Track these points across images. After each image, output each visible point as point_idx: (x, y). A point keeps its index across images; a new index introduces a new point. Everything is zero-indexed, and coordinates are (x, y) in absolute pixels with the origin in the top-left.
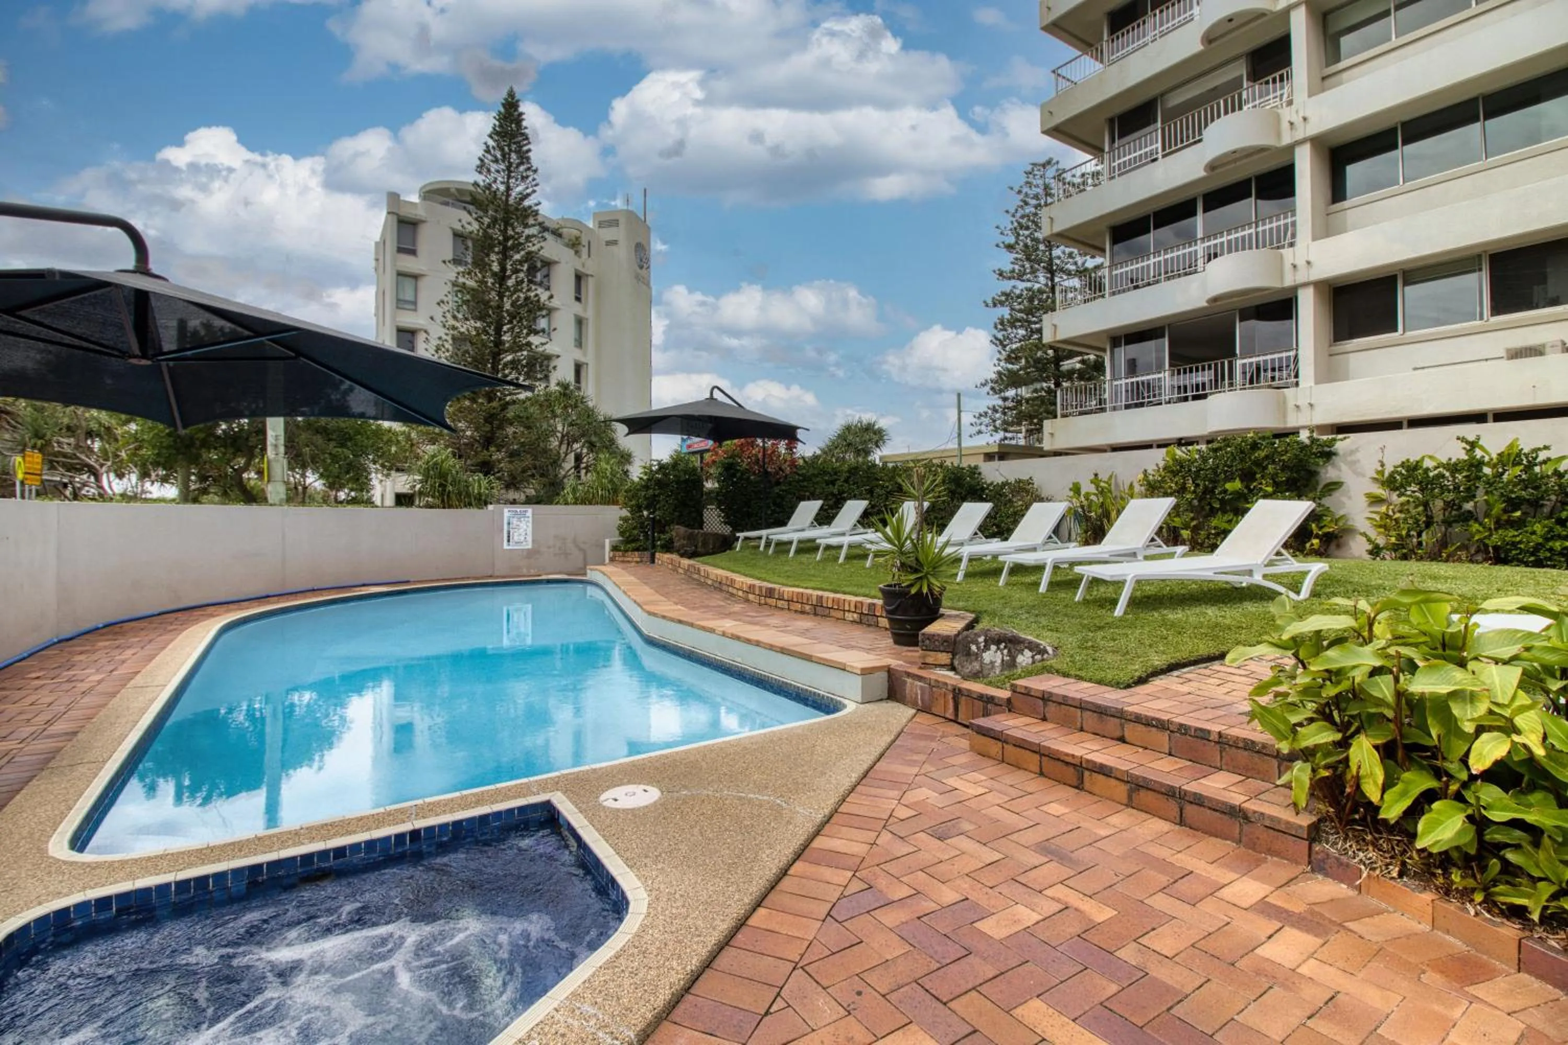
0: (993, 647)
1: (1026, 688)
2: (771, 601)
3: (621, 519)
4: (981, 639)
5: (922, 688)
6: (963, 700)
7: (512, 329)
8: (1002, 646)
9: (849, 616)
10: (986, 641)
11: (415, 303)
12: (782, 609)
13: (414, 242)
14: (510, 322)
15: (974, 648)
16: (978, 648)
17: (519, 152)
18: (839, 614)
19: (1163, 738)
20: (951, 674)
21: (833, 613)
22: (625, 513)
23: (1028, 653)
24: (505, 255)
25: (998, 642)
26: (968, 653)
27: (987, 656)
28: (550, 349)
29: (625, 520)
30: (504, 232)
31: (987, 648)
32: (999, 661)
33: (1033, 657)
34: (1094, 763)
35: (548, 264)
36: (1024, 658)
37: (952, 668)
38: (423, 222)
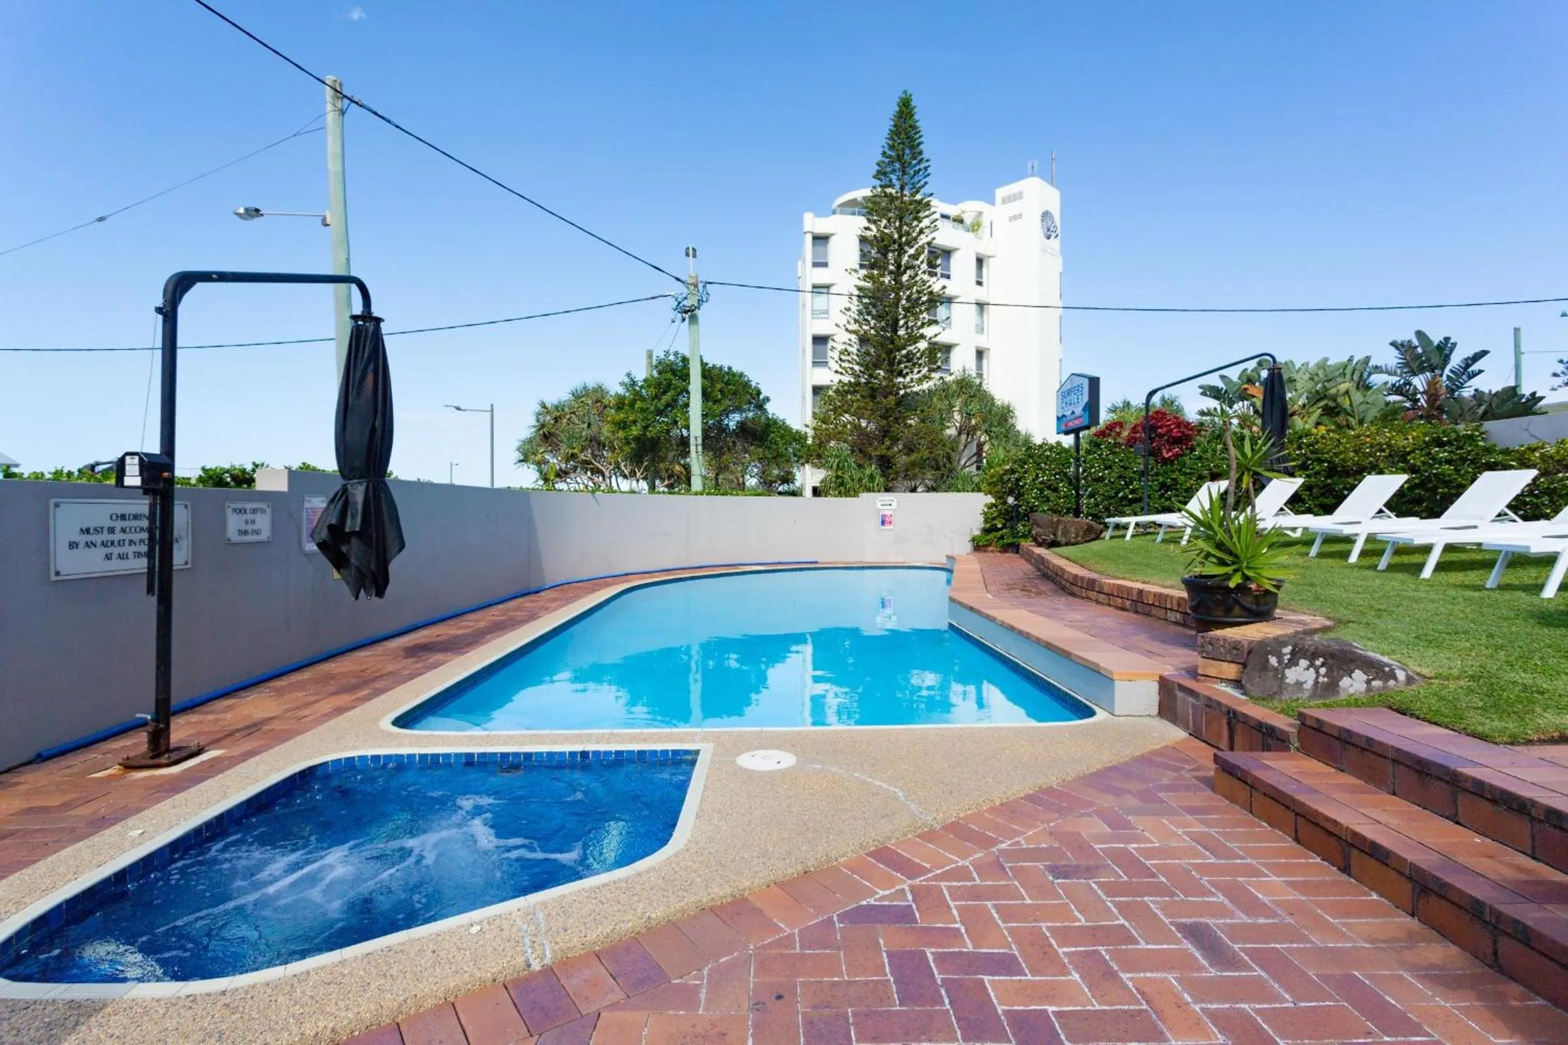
0: (1304, 663)
1: (1318, 720)
2: (1092, 594)
3: (986, 505)
4: (1287, 650)
5: (1194, 707)
6: (1239, 728)
7: (906, 323)
8: (1318, 662)
9: (1173, 616)
10: (1293, 653)
11: (827, 312)
12: (1102, 604)
13: (825, 256)
14: (905, 317)
15: (1273, 661)
16: (1280, 661)
17: (912, 148)
18: (1161, 613)
19: (1523, 828)
20: (1236, 694)
21: (1154, 611)
22: (990, 499)
23: (1359, 675)
24: (901, 251)
25: (1312, 656)
26: (1265, 666)
27: (1292, 675)
28: (944, 338)
29: (991, 506)
30: (899, 230)
31: (1293, 662)
32: (1309, 684)
33: (1368, 682)
34: (1364, 839)
35: (947, 253)
36: (1355, 683)
37: (1237, 683)
38: (832, 235)
